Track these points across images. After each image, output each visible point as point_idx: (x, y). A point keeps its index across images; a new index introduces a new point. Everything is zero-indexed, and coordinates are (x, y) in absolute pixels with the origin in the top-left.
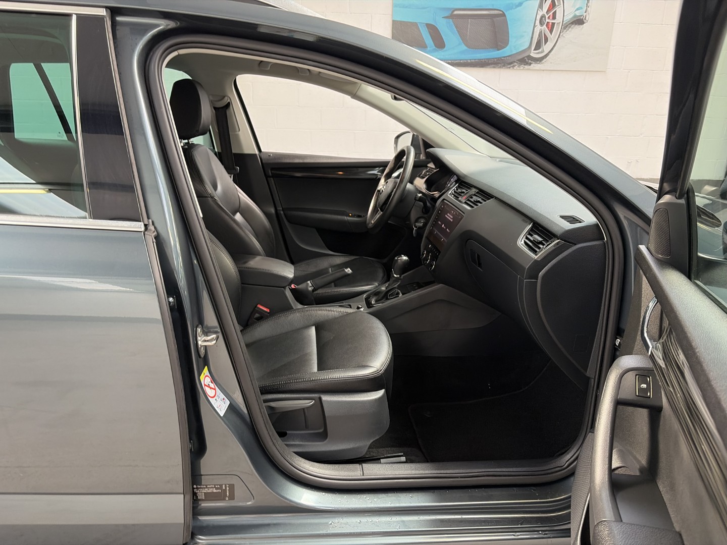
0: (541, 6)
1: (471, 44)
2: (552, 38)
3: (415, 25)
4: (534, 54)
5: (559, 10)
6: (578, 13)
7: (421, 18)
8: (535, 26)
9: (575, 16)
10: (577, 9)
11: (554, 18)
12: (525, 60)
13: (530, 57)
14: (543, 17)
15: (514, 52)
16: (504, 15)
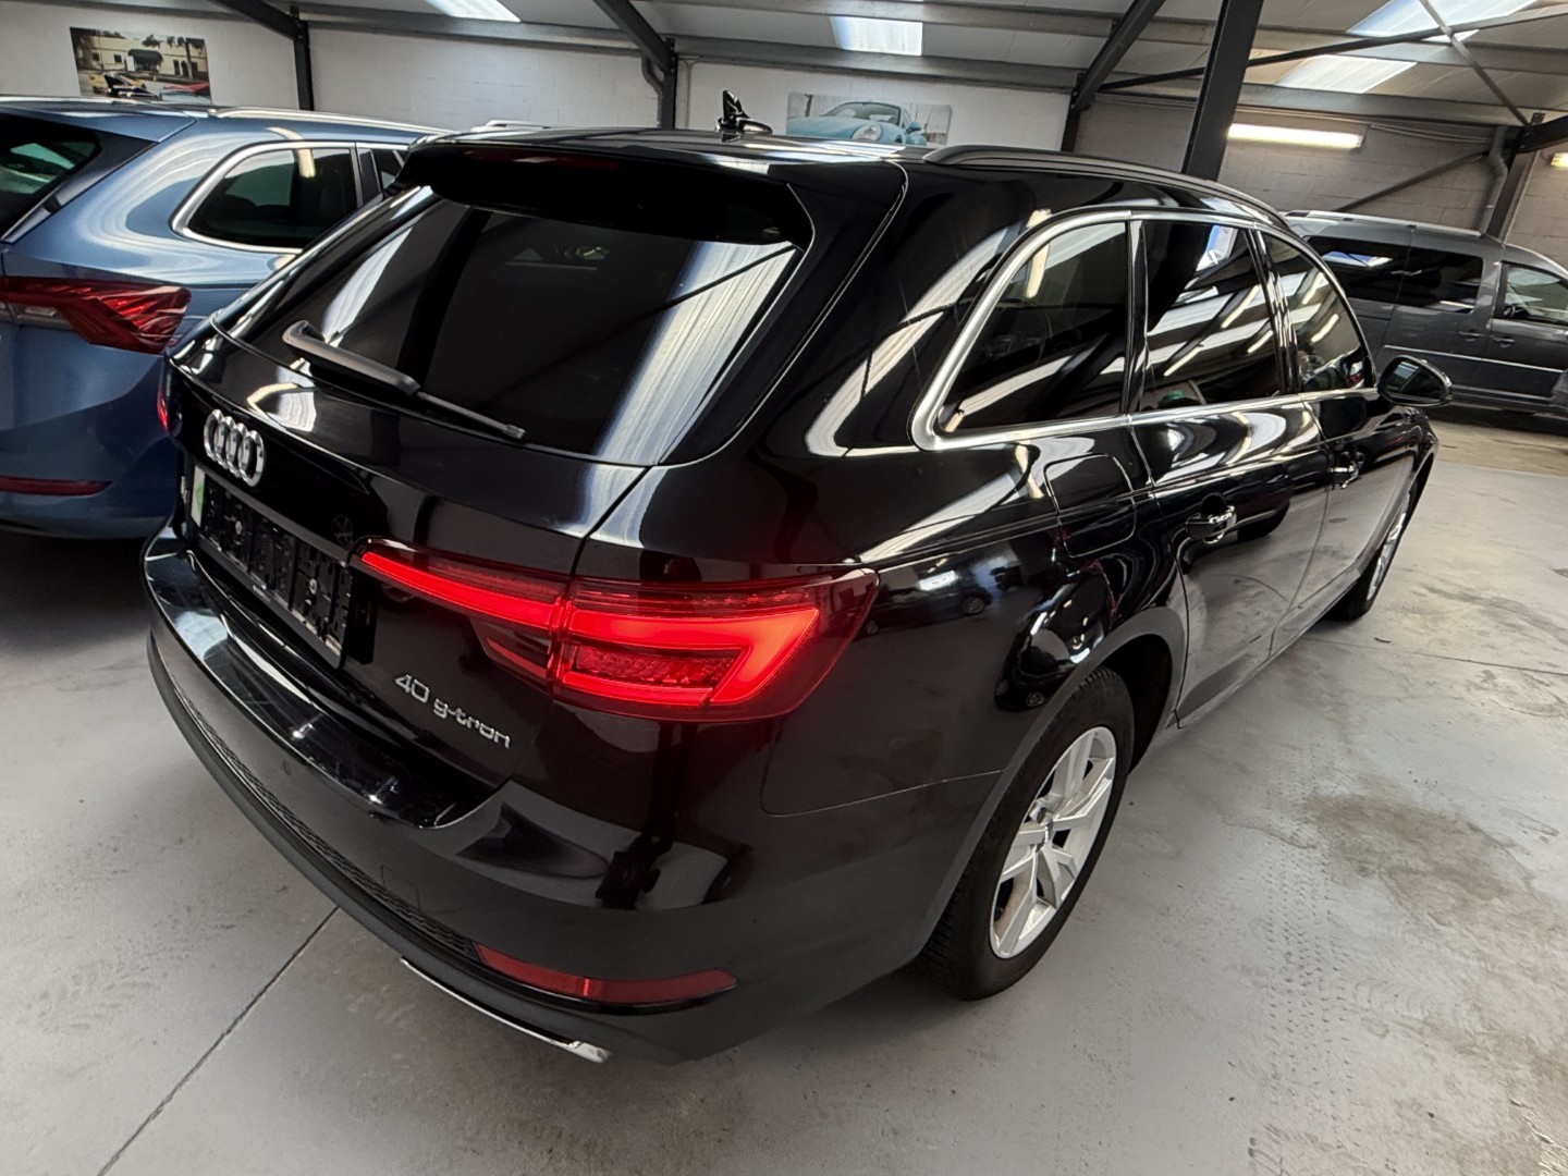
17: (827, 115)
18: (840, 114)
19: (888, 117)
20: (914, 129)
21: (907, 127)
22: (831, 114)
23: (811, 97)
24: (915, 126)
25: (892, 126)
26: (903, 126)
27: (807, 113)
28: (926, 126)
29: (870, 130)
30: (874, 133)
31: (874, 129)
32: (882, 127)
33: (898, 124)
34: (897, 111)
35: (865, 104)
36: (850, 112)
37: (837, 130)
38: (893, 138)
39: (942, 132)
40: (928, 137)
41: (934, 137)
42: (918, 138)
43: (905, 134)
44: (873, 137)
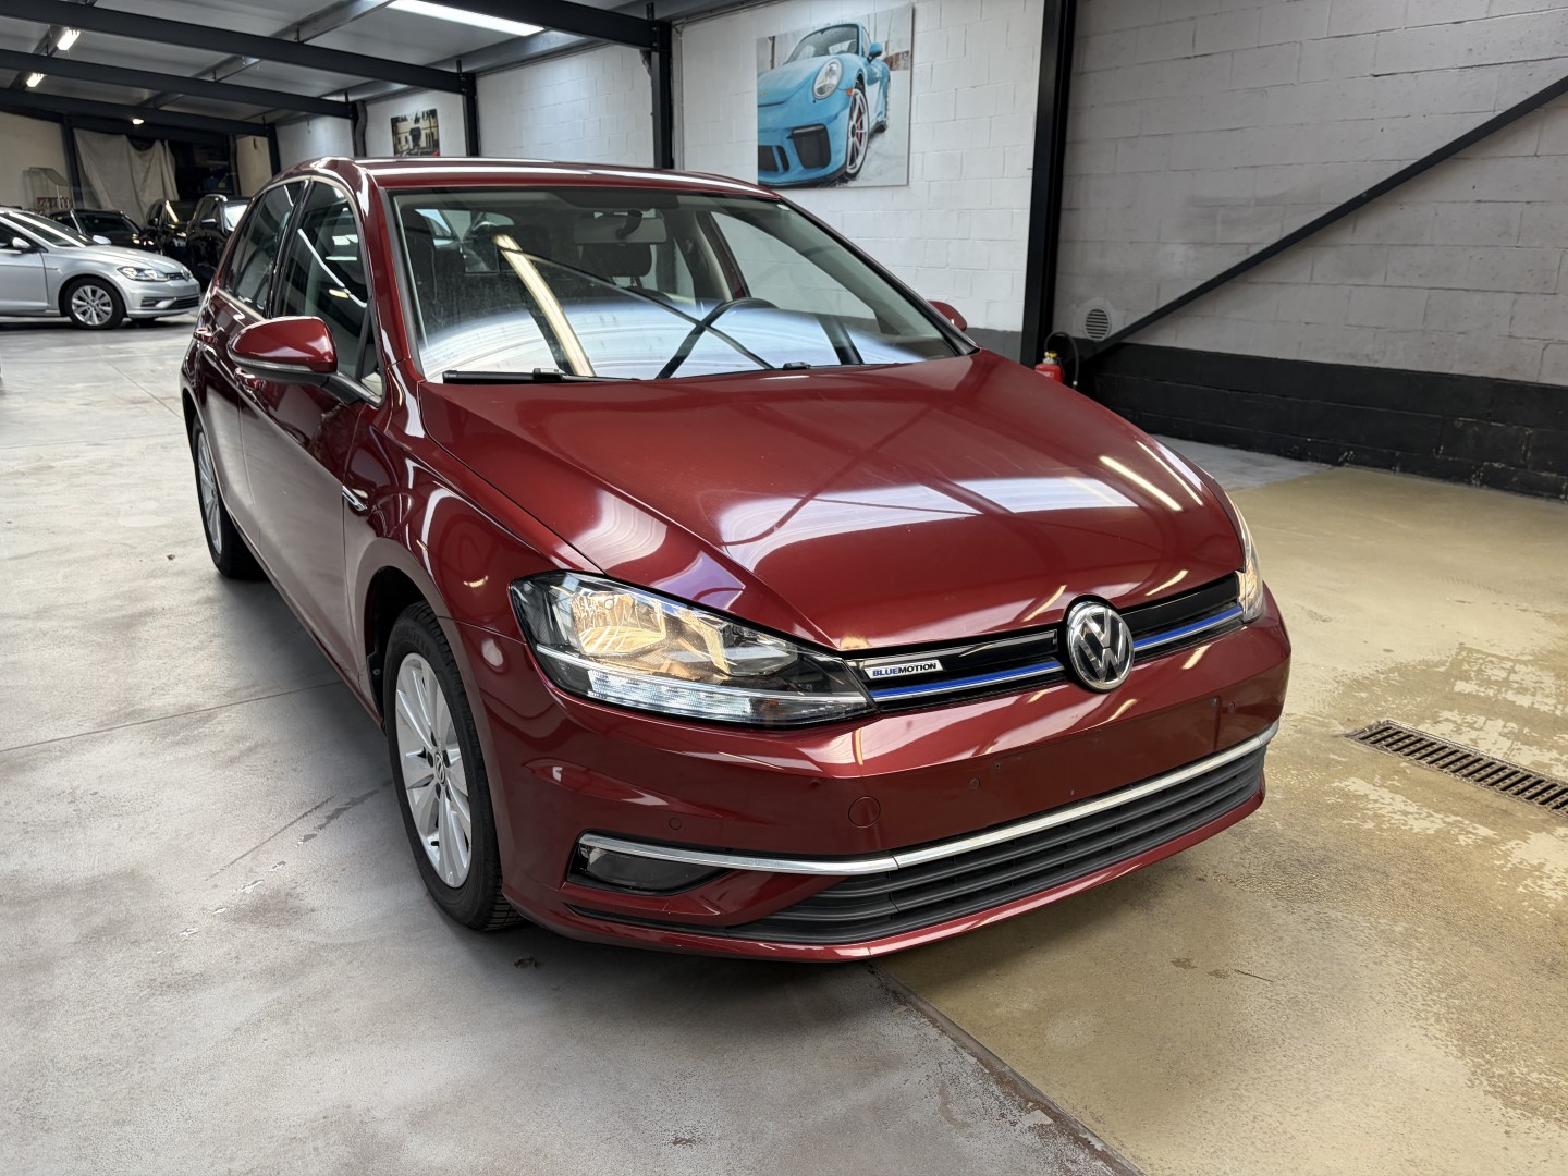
0: (851, 117)
1: (807, 164)
2: (862, 149)
3: (770, 148)
4: (851, 171)
5: (865, 118)
6: (879, 119)
7: (773, 142)
8: (848, 139)
9: (878, 123)
10: (879, 115)
11: (862, 127)
12: (842, 178)
13: (846, 173)
14: (853, 127)
15: (835, 168)
16: (825, 130)
17: (788, 62)
18: (801, 56)
19: (845, 45)
20: (876, 54)
21: (867, 54)
22: (793, 58)
23: (774, 38)
24: (876, 49)
25: (852, 56)
26: (863, 56)
27: (773, 67)
28: (887, 43)
29: (831, 69)
30: (834, 74)
31: (835, 67)
32: (840, 60)
33: (857, 53)
34: (855, 30)
35: (822, 31)
36: (810, 49)
37: (800, 79)
38: (854, 75)
39: (904, 50)
40: (891, 62)
41: (897, 60)
42: (880, 68)
43: (866, 65)
44: (834, 80)
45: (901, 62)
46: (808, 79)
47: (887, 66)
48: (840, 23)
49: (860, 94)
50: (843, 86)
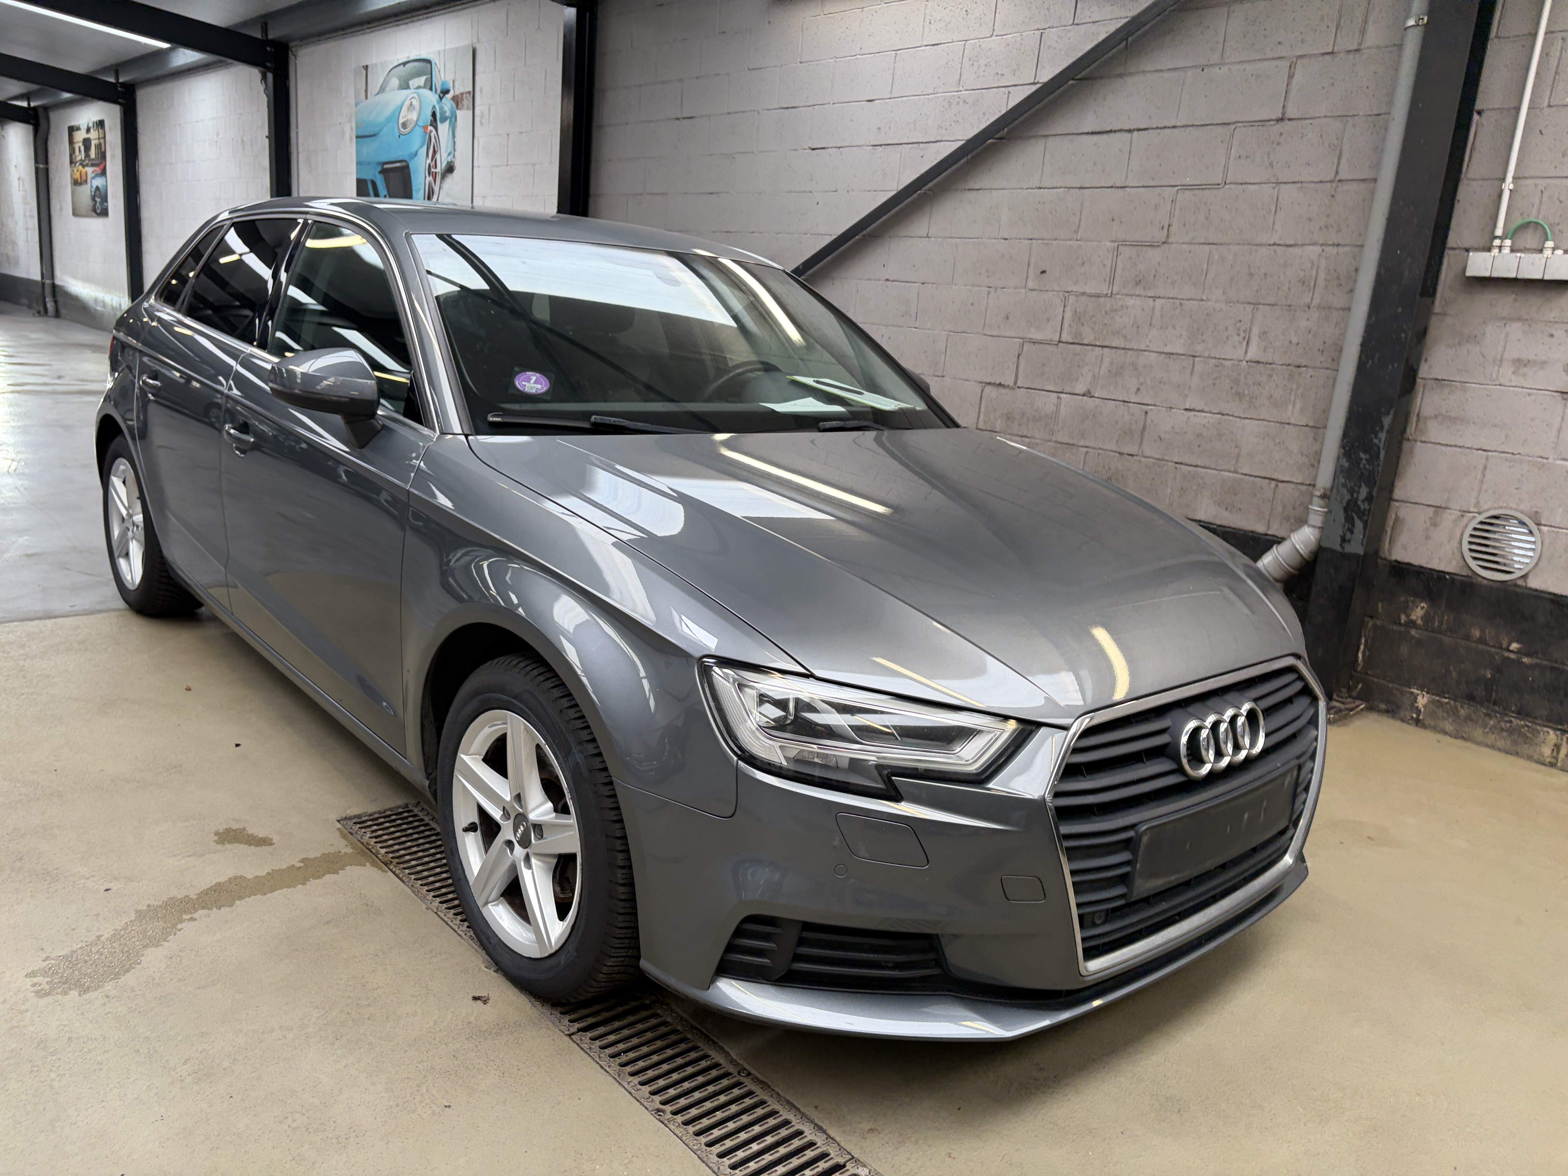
0: (427, 155)
2: (436, 189)
3: (365, 181)
5: (438, 156)
6: (449, 159)
7: (368, 176)
8: (426, 177)
9: (448, 163)
10: (449, 154)
11: (436, 167)
14: (429, 165)
16: (407, 167)
17: (378, 93)
18: (387, 89)
19: (421, 80)
20: (445, 92)
21: (439, 91)
22: (382, 90)
23: (366, 68)
24: (446, 87)
25: (426, 92)
26: (436, 92)
27: (366, 98)
28: (454, 81)
29: (411, 104)
30: (414, 109)
31: (415, 102)
32: (418, 95)
33: (431, 89)
34: (429, 65)
35: (404, 64)
36: (395, 82)
37: (388, 112)
38: (429, 113)
39: (467, 90)
40: (457, 100)
41: (462, 99)
42: (449, 106)
43: (438, 103)
44: (414, 116)
45: (465, 102)
46: (393, 113)
47: (454, 106)
48: (418, 57)
49: (434, 132)
50: (421, 123)
